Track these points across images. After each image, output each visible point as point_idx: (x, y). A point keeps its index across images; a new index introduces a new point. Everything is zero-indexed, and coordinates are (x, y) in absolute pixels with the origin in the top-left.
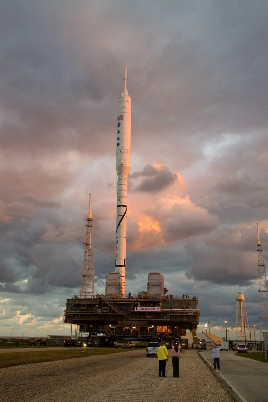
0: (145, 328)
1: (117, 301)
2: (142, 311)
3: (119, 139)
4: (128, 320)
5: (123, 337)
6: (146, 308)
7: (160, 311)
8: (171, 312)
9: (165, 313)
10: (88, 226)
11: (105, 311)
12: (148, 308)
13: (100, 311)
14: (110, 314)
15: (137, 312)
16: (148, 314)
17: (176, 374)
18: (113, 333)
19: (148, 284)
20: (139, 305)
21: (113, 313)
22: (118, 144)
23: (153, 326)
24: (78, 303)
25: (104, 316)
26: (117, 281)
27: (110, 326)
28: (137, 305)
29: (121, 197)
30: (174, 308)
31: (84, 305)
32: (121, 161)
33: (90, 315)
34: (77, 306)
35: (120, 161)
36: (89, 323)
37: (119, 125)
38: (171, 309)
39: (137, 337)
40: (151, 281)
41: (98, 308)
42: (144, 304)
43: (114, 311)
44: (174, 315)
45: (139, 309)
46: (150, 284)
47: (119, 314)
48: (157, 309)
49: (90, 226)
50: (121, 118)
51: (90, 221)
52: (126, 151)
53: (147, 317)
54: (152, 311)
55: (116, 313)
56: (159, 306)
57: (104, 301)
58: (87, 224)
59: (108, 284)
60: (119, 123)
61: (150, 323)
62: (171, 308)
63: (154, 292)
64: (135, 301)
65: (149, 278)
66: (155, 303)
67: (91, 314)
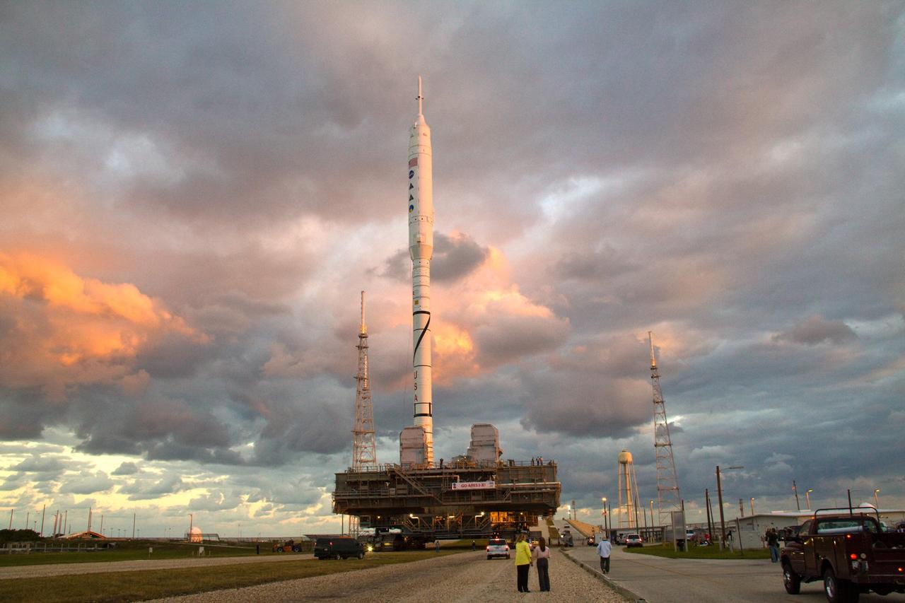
0: (471, 517)
1: (421, 475)
2: (464, 488)
3: (412, 198)
4: (441, 505)
5: (434, 533)
6: (470, 483)
7: (494, 487)
8: (512, 489)
9: (504, 491)
10: (360, 347)
11: (401, 492)
12: (474, 483)
13: (392, 491)
14: (409, 496)
15: (454, 491)
16: (474, 494)
17: (545, 585)
18: (417, 527)
19: (472, 443)
20: (458, 480)
21: (415, 494)
22: (412, 207)
23: (483, 513)
24: (356, 480)
25: (401, 499)
26: (419, 441)
27: (411, 515)
28: (455, 480)
29: (421, 297)
30: (518, 481)
31: (365, 483)
32: (418, 236)
33: (376, 500)
34: (354, 484)
35: (415, 236)
36: (374, 512)
37: (411, 174)
38: (512, 484)
39: (457, 532)
40: (476, 439)
41: (390, 486)
42: (466, 477)
43: (416, 492)
44: (517, 494)
45: (459, 486)
46: (475, 444)
47: (425, 495)
48: (488, 485)
49: (364, 347)
50: (414, 162)
51: (364, 339)
52: (425, 219)
53: (474, 498)
54: (481, 488)
55: (421, 493)
56: (493, 480)
57: (399, 475)
58: (358, 344)
59: (404, 446)
60: (412, 172)
61: (478, 509)
62: (512, 481)
63: (482, 456)
64: (451, 474)
65: (472, 433)
66: (485, 476)
67: (378, 497)
